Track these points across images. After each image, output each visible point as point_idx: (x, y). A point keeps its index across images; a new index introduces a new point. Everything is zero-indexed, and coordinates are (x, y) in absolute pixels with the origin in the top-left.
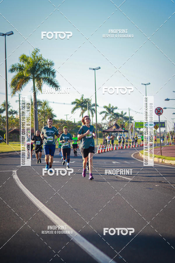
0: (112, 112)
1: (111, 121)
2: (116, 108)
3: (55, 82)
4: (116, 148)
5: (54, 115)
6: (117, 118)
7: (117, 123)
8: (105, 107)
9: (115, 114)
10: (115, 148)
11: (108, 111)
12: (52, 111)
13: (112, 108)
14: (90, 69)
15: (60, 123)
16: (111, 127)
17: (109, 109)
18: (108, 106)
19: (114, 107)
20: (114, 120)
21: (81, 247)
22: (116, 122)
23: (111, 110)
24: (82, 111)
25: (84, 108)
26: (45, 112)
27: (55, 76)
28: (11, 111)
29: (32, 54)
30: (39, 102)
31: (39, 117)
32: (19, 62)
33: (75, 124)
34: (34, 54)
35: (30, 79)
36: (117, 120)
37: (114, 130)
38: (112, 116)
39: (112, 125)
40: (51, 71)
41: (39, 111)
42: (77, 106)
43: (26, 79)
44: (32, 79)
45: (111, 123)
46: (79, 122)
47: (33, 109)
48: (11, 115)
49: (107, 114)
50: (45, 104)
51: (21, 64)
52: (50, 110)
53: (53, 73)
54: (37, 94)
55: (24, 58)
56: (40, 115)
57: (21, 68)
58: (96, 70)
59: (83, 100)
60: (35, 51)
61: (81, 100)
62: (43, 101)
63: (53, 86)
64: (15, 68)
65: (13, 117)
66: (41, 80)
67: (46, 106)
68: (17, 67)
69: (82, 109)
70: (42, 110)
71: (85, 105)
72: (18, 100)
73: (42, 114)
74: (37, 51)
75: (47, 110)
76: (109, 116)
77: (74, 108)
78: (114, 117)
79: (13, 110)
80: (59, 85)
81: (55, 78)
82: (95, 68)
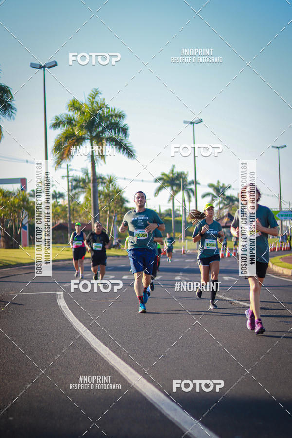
0: (223, 193)
1: (220, 209)
2: (229, 187)
3: (127, 145)
4: (230, 254)
5: (126, 199)
6: (231, 204)
7: (231, 213)
8: (211, 186)
9: (228, 197)
10: (228, 254)
11: (217, 193)
12: (122, 193)
13: (221, 188)
14: (185, 122)
16: (222, 218)
17: (217, 190)
18: (215, 184)
19: (226, 185)
20: (226, 208)
22: (229, 210)
23: (221, 191)
24: (172, 193)
25: (175, 188)
26: (111, 194)
27: (127, 135)
28: (54, 193)
29: (89, 99)
30: (100, 178)
31: (101, 203)
32: (67, 112)
33: (161, 214)
34: (91, 98)
35: (86, 141)
36: (231, 207)
37: (226, 223)
38: (222, 201)
39: (222, 216)
40: (121, 127)
41: (101, 193)
42: (163, 184)
43: (79, 141)
44: (89, 141)
45: (220, 214)
46: (167, 211)
47: (90, 190)
48: (55, 200)
49: (214, 198)
50: (111, 181)
51: (71, 116)
52: (119, 192)
53: (124, 130)
54: (96, 165)
55: (75, 106)
56: (103, 199)
57: (70, 122)
58: (195, 124)
59: (173, 174)
60: (93, 93)
61: (171, 175)
62: (108, 176)
63: (123, 151)
64: (61, 121)
65: (58, 203)
66: (104, 141)
67: (113, 185)
68: (64, 120)
69: (172, 189)
70: (106, 191)
71: (177, 182)
72: (66, 175)
73: (105, 198)
74: (97, 94)
75: (113, 192)
76: (217, 201)
77: (158, 189)
78: (226, 203)
79: (57, 192)
80: (134, 150)
81: (127, 139)
82: (193, 121)
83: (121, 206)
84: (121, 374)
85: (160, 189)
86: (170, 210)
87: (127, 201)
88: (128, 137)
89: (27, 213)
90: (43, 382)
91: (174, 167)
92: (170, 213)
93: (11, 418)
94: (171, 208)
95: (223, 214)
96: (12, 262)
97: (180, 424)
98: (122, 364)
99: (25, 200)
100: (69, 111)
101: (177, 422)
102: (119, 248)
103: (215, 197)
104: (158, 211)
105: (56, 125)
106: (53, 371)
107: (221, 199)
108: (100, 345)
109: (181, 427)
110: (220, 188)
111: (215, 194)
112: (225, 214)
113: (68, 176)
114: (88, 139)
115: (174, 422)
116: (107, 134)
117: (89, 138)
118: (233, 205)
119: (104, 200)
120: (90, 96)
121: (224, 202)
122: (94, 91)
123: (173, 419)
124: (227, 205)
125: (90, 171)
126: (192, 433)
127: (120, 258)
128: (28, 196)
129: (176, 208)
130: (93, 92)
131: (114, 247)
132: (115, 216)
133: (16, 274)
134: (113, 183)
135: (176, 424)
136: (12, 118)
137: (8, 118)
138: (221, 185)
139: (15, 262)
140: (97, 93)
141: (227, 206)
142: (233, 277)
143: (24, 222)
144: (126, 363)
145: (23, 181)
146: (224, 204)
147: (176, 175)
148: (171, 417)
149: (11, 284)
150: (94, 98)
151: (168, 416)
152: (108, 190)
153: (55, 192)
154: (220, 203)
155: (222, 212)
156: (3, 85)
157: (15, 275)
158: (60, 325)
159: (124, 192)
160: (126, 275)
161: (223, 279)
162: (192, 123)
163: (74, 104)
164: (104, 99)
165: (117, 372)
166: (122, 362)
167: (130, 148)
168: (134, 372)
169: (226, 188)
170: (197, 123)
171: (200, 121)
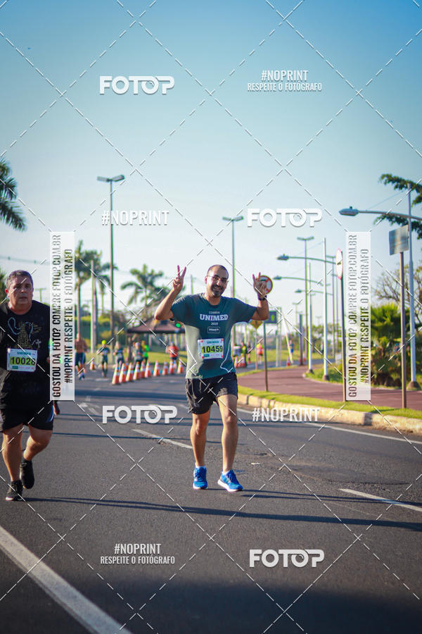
0: (151, 284)
1: (148, 306)
2: (161, 275)
3: (14, 209)
4: (159, 372)
8: (134, 272)
9: (158, 289)
11: (142, 284)
13: (151, 275)
14: (100, 179)
16: (149, 320)
17: (143, 278)
18: (140, 269)
19: (157, 272)
21: (70, 612)
23: (149, 280)
24: (78, 280)
25: (82, 274)
27: (13, 196)
37: (155, 327)
38: (149, 294)
39: (149, 316)
40: (5, 184)
45: (146, 312)
49: (139, 290)
53: (10, 188)
58: (113, 183)
59: (80, 254)
61: (77, 255)
63: (8, 219)
69: (78, 275)
71: (86, 265)
76: (143, 294)
78: (155, 297)
80: (24, 218)
81: (13, 200)
82: (110, 178)
86: (75, 306)
88: (15, 198)
91: (81, 243)
94: (77, 303)
95: (151, 314)
97: (80, 618)
101: (77, 615)
103: (140, 288)
107: (148, 292)
109: (81, 622)
110: (146, 275)
111: (140, 284)
115: (73, 615)
121: (152, 295)
123: (71, 610)
129: (82, 303)
135: (76, 618)
138: (149, 272)
144: (5, 529)
146: (153, 298)
147: (84, 255)
148: (69, 608)
154: (147, 297)
155: (149, 310)
162: (108, 180)
167: (18, 215)
169: (157, 276)
170: (116, 181)
171: (120, 178)
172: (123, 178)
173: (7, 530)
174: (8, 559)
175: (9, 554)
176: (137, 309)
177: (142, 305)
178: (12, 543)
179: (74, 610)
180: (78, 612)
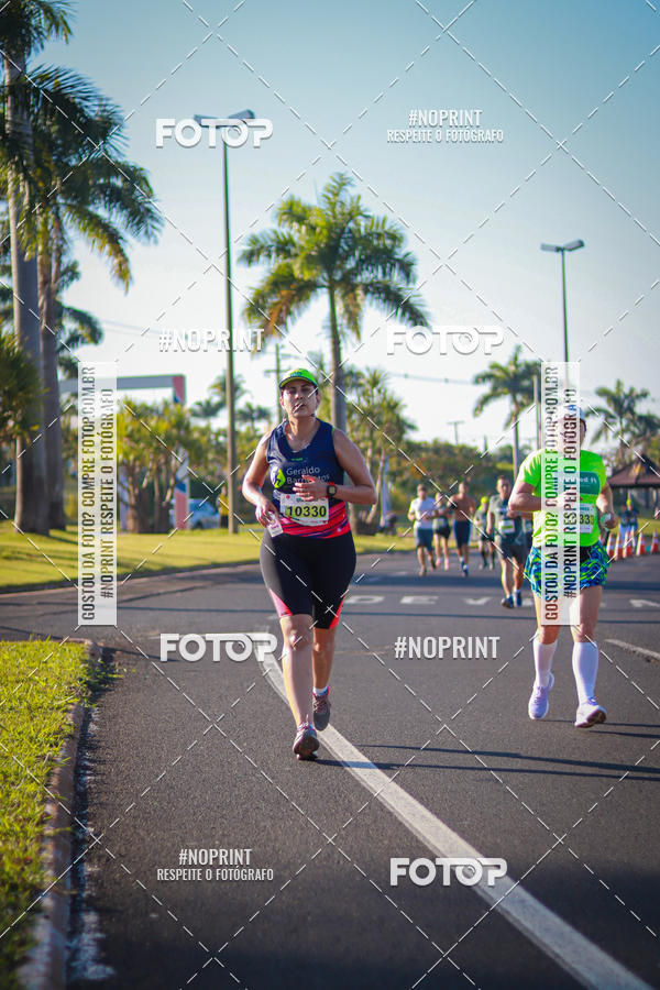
0: (631, 410)
1: (623, 445)
2: (644, 395)
3: (412, 301)
4: (646, 549)
5: (409, 422)
6: (648, 434)
7: (648, 454)
8: (603, 393)
9: (641, 418)
10: (642, 547)
11: (615, 410)
12: (401, 409)
13: (626, 397)
14: (544, 248)
15: (431, 454)
16: (627, 467)
17: (615, 400)
18: (612, 388)
19: (638, 391)
20: (637, 444)
21: (516, 924)
22: (645, 449)
23: (625, 405)
24: (513, 407)
25: (519, 398)
26: (376, 411)
27: (411, 277)
28: (247, 410)
29: (327, 197)
30: (351, 373)
31: (352, 431)
32: (274, 226)
33: (487, 457)
34: (330, 196)
35: (319, 290)
36: (648, 441)
37: (638, 478)
38: (628, 426)
39: (628, 462)
40: (398, 260)
41: (352, 409)
42: (495, 389)
43: (304, 290)
44: (325, 290)
45: (623, 455)
46: (501, 449)
47: (328, 401)
48: (248, 424)
49: (610, 420)
50: (375, 382)
51: (286, 235)
52: (393, 407)
53: (406, 268)
54: (342, 345)
55: (294, 213)
56: (357, 423)
57: (284, 247)
58: (566, 253)
59: (517, 366)
60: (335, 184)
61: (512, 368)
62: (368, 369)
63: (403, 314)
64: (262, 247)
65: (256, 431)
66: (359, 292)
67: (379, 391)
68: (270, 243)
69: (514, 400)
70: (364, 404)
71: (526, 383)
72: (274, 367)
73: (362, 420)
74: (344, 184)
75: (380, 406)
76: (616, 427)
77: (481, 398)
78: (637, 431)
79: (254, 406)
80: (427, 313)
81: (411, 286)
82: (561, 245)
83: (399, 439)
84: (400, 818)
85: (485, 400)
86: (510, 448)
87: (412, 427)
88: (414, 282)
89: (187, 455)
90: (223, 835)
91: (518, 349)
92: (508, 453)
93: (154, 916)
94: (513, 443)
95: (630, 457)
96: (153, 563)
97: (533, 934)
98: (402, 798)
99: (181, 424)
100: (279, 225)
101: (527, 930)
102: (394, 533)
103: (612, 417)
104: (481, 450)
105: (250, 257)
106: (247, 811)
107: (624, 422)
108: (352, 753)
109: (534, 941)
110: (622, 396)
111: (611, 410)
112: (634, 457)
113: (278, 371)
114: (323, 286)
115: (520, 929)
116: (366, 276)
117: (326, 284)
118: (654, 435)
119: (359, 426)
120: (329, 191)
121: (632, 428)
122: (337, 180)
123: (518, 921)
124: (639, 436)
125: (328, 358)
126: (562, 955)
127: (396, 556)
128: (188, 415)
129: (522, 443)
130: (335, 181)
131: (383, 530)
132: (385, 461)
133: (161, 591)
134: (379, 386)
135: (526, 934)
136: (152, 239)
137: (144, 239)
138: (626, 390)
139: (159, 565)
140: (342, 183)
141: (640, 439)
142: (653, 601)
143: (181, 474)
144: (411, 794)
145: (178, 382)
146: (633, 433)
147: (523, 368)
148: (514, 918)
149: (151, 613)
150: (337, 195)
151: (506, 915)
152: (369, 402)
153: (249, 406)
154: (623, 431)
155: (628, 451)
156: (131, 164)
157: (159, 594)
158: (262, 708)
159: (405, 406)
160: (409, 594)
161: (631, 604)
162: (558, 249)
163: (291, 208)
164: (359, 198)
165: (390, 814)
166: (402, 793)
167: (419, 308)
168: (428, 814)
169: (638, 397)
170: (570, 250)
171: (578, 244)
172: (581, 244)
173: (415, 797)
174: (417, 841)
175: (419, 833)
176: (608, 450)
177: (616, 444)
178: (423, 816)
179: (523, 921)
180: (528, 925)
